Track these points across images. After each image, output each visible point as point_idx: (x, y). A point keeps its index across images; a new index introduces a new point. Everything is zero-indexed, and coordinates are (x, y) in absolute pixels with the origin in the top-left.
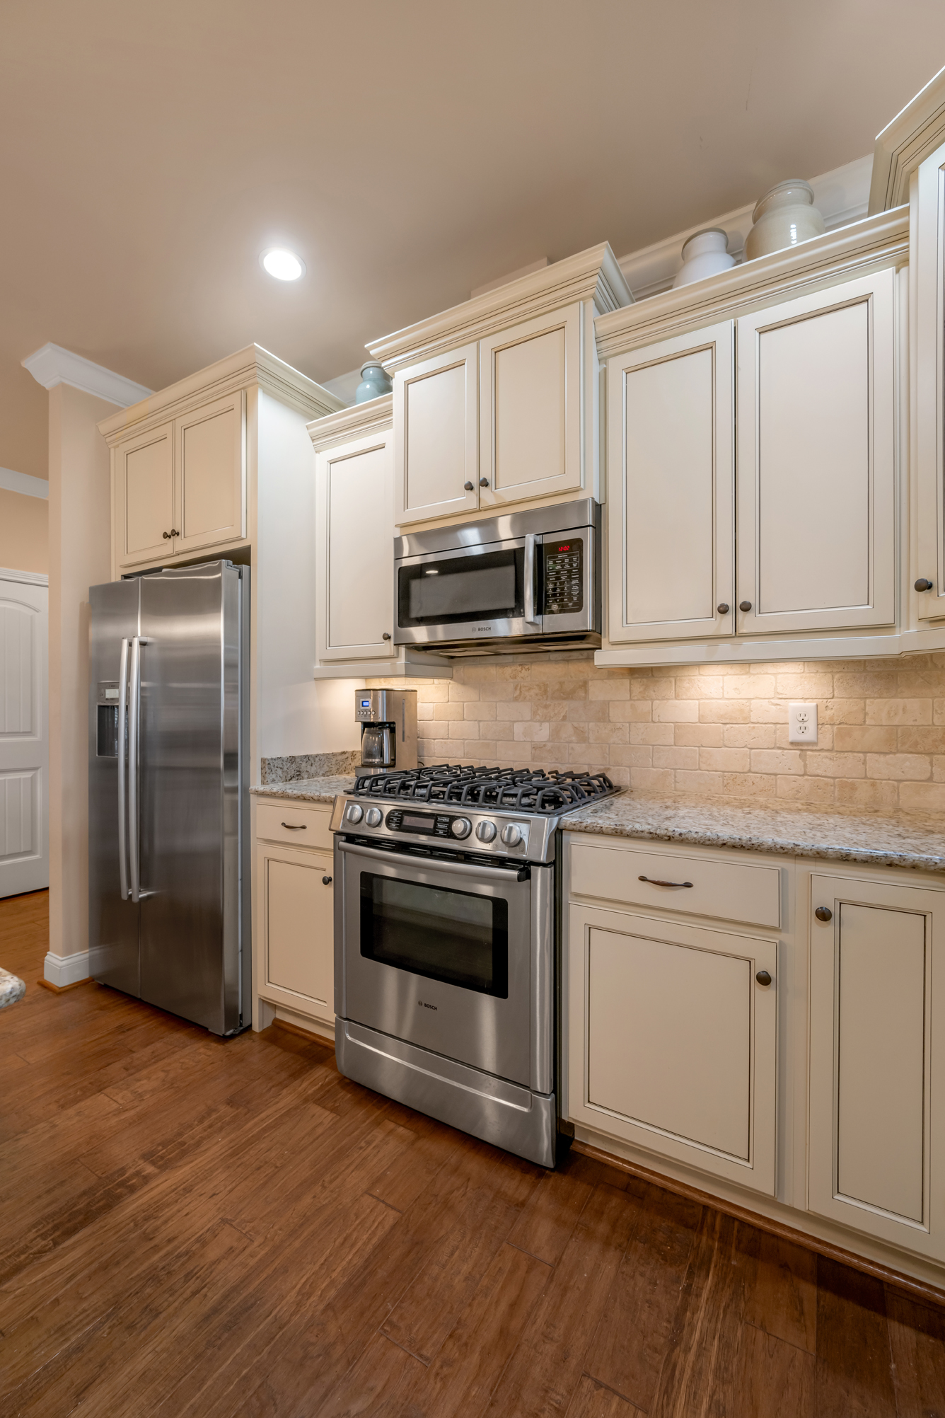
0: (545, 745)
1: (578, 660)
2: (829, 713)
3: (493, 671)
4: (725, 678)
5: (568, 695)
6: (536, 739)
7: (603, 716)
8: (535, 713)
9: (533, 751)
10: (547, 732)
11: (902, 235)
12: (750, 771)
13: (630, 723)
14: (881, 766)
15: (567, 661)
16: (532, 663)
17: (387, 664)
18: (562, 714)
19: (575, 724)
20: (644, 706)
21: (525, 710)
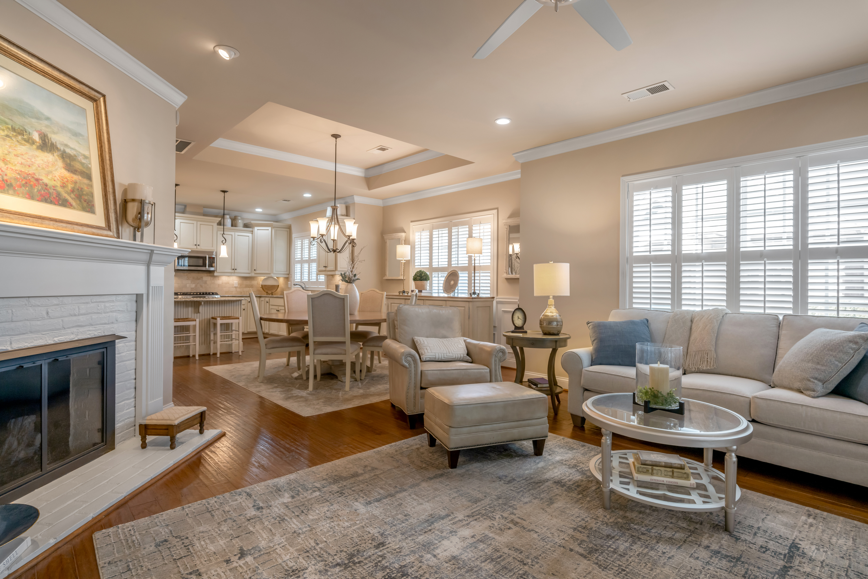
1: (207, 274)
2: (239, 283)
4: (227, 278)
11: (252, 231)
12: (229, 291)
14: (245, 289)
21: (189, 282)
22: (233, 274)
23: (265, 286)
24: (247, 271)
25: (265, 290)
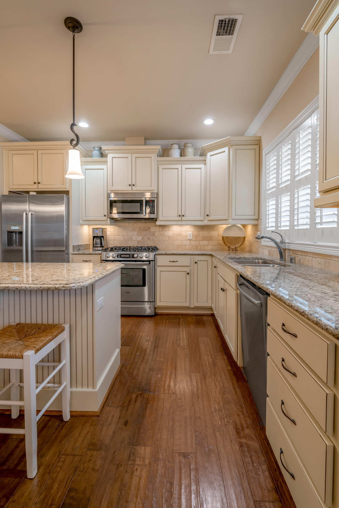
0: (141, 241)
1: (148, 222)
2: (194, 234)
3: (127, 224)
4: (178, 228)
5: (146, 230)
6: (138, 240)
7: (153, 234)
8: (138, 234)
10: (141, 238)
11: (205, 161)
12: (182, 245)
13: (159, 236)
14: (202, 243)
16: (137, 223)
17: (105, 222)
18: (144, 234)
19: (147, 236)
20: (162, 232)
21: (136, 233)
22: (180, 223)
23: (227, 237)
24: (199, 218)
25: (227, 244)
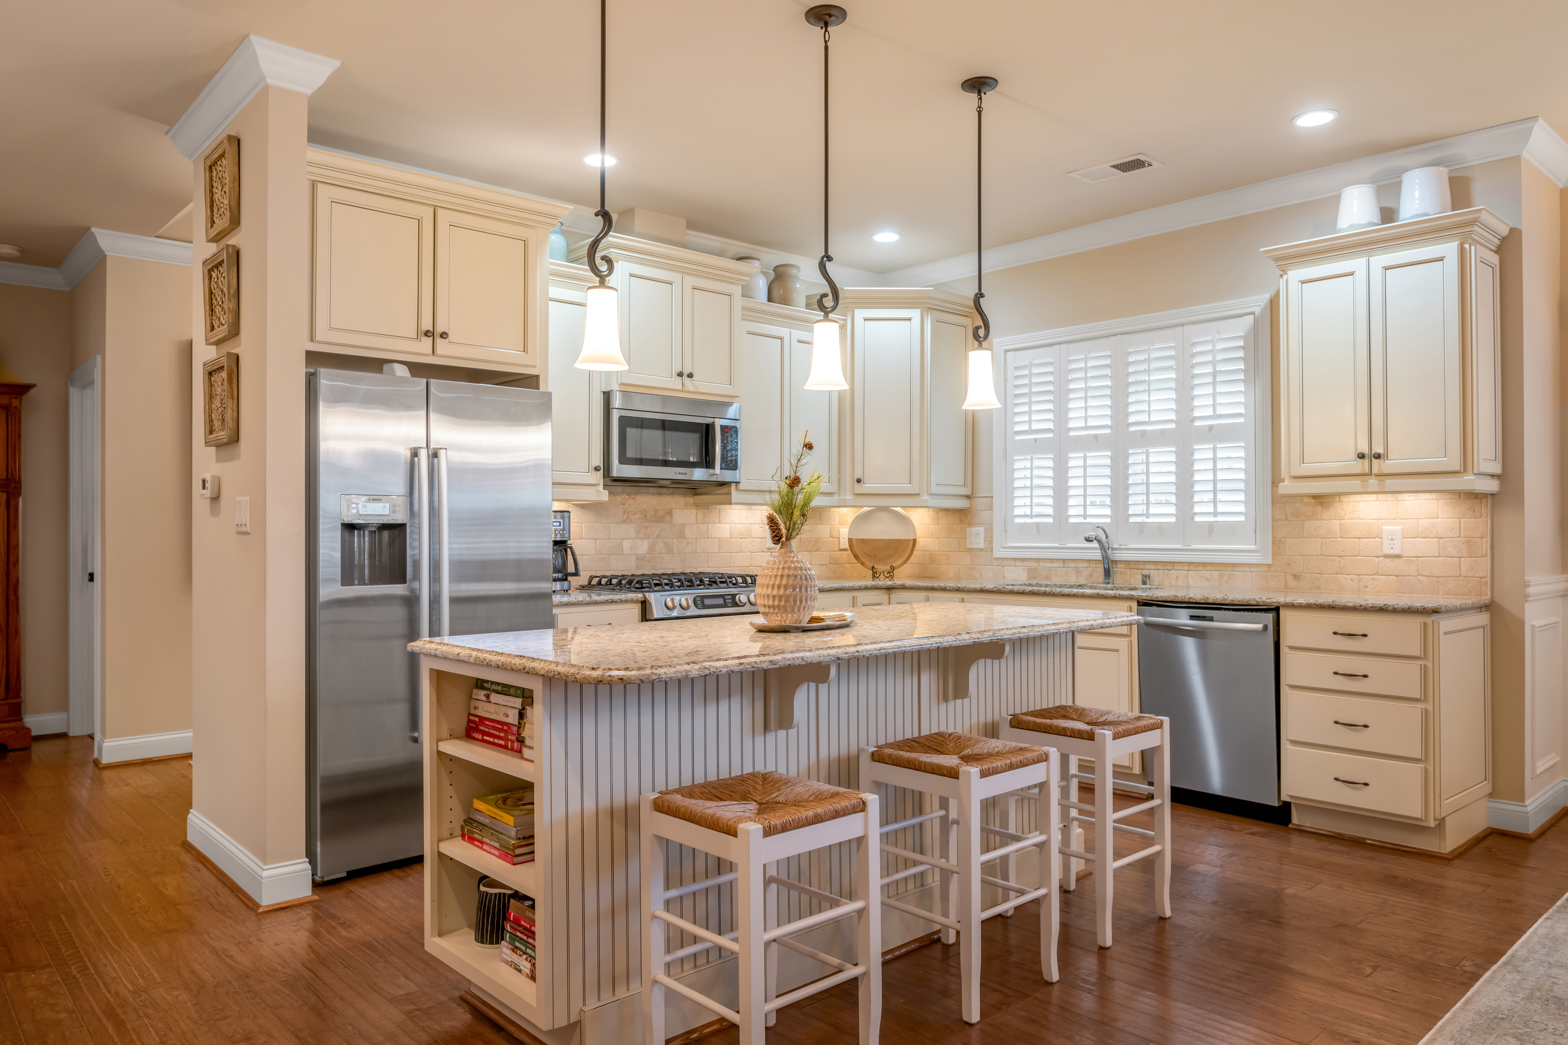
0: (645, 557)
4: (742, 511)
5: (661, 520)
6: (639, 552)
7: (681, 535)
8: (638, 533)
9: (637, 562)
10: (647, 547)
12: (751, 566)
13: (696, 539)
15: (660, 494)
16: (636, 494)
18: (657, 533)
19: (665, 540)
20: (703, 527)
23: (863, 541)
25: (863, 560)
